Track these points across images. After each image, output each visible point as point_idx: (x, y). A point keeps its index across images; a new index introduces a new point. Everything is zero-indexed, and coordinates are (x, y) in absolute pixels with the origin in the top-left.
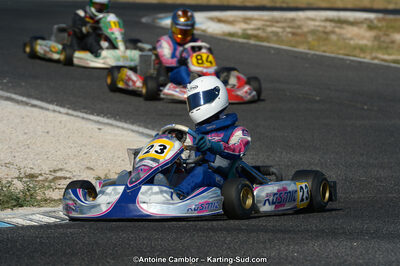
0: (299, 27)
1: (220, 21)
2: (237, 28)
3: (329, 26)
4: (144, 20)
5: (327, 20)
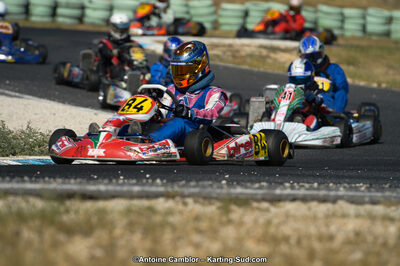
0: (238, 51)
5: (261, 47)
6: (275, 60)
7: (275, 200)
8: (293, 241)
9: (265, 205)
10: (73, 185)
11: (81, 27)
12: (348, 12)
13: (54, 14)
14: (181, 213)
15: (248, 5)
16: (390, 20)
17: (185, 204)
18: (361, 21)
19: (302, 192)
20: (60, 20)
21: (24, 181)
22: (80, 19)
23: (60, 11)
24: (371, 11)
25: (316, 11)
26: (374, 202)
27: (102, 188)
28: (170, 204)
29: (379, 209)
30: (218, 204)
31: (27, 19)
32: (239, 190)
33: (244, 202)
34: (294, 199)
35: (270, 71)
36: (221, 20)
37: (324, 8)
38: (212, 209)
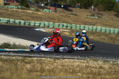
1: (45, 30)
2: (48, 31)
3: (62, 32)
4: (32, 29)
6: (64, 33)
7: (64, 59)
8: (67, 66)
9: (62, 59)
10: (27, 55)
11: (30, 26)
12: (77, 25)
13: (25, 24)
14: (47, 60)
15: (60, 23)
16: (85, 27)
17: (47, 59)
18: (79, 27)
19: (69, 57)
20: (26, 25)
21: (18, 54)
22: (29, 25)
23: (26, 23)
24: (81, 25)
25: (72, 25)
26: (81, 59)
27: (33, 55)
28: (45, 59)
29: (82, 61)
30: (53, 59)
31: (20, 25)
32: (57, 57)
33: (58, 59)
34: (67, 59)
35: (63, 35)
36: (55, 26)
37: (73, 25)
38: (52, 60)
